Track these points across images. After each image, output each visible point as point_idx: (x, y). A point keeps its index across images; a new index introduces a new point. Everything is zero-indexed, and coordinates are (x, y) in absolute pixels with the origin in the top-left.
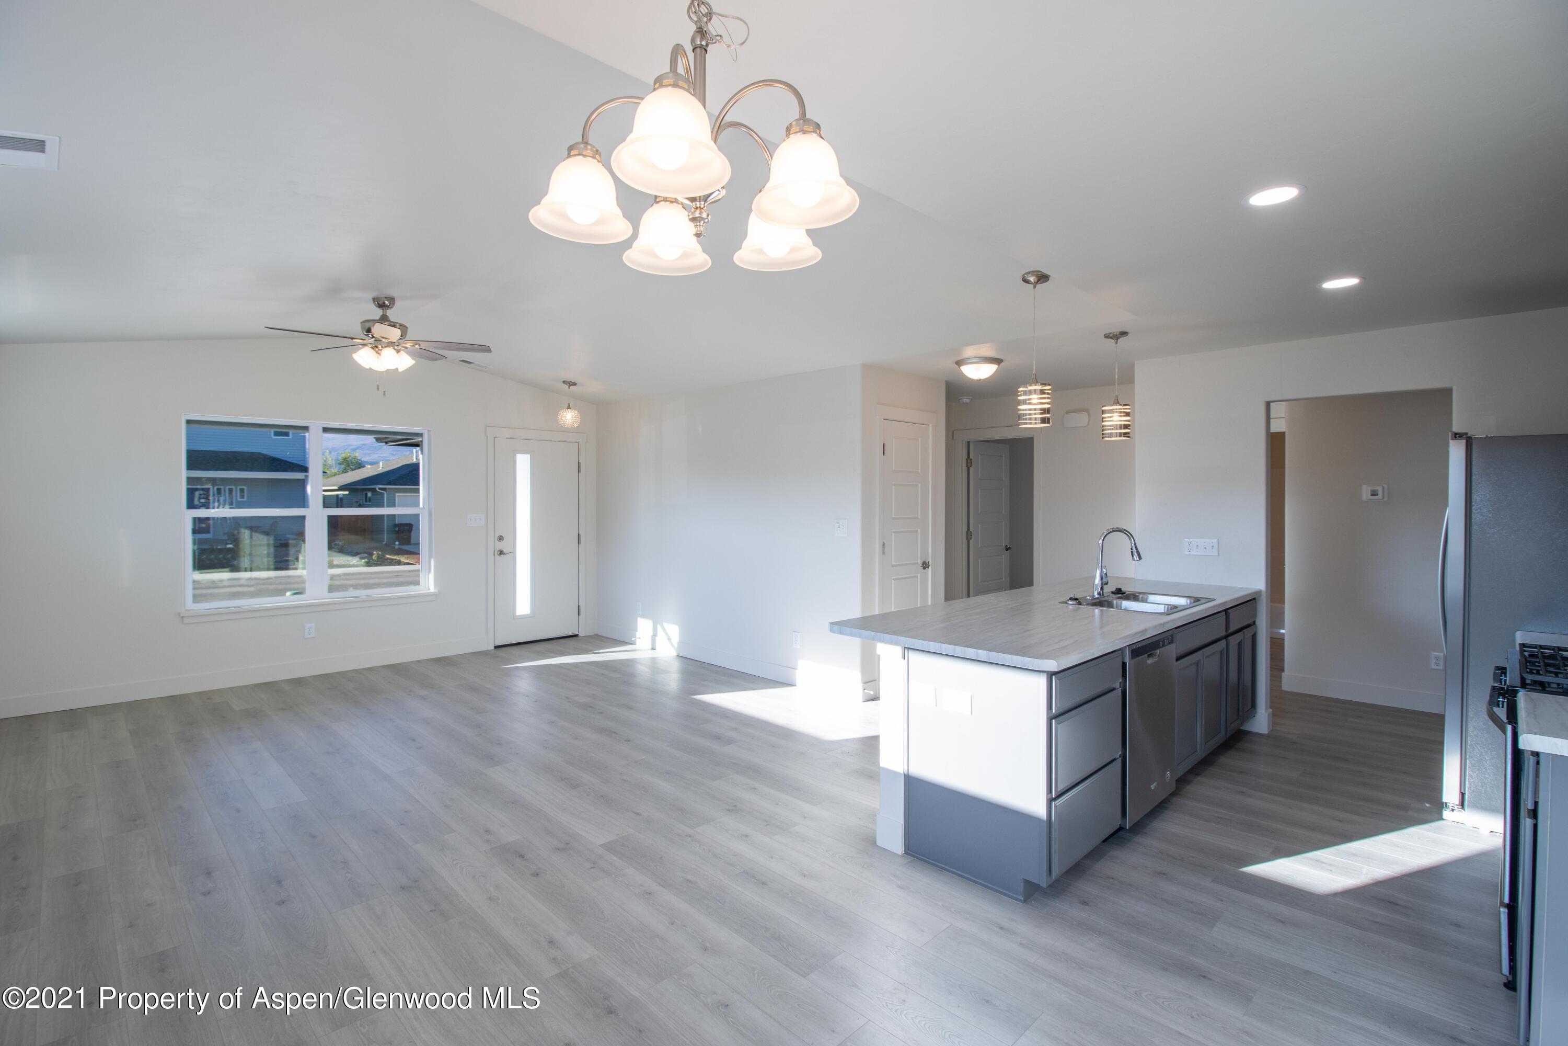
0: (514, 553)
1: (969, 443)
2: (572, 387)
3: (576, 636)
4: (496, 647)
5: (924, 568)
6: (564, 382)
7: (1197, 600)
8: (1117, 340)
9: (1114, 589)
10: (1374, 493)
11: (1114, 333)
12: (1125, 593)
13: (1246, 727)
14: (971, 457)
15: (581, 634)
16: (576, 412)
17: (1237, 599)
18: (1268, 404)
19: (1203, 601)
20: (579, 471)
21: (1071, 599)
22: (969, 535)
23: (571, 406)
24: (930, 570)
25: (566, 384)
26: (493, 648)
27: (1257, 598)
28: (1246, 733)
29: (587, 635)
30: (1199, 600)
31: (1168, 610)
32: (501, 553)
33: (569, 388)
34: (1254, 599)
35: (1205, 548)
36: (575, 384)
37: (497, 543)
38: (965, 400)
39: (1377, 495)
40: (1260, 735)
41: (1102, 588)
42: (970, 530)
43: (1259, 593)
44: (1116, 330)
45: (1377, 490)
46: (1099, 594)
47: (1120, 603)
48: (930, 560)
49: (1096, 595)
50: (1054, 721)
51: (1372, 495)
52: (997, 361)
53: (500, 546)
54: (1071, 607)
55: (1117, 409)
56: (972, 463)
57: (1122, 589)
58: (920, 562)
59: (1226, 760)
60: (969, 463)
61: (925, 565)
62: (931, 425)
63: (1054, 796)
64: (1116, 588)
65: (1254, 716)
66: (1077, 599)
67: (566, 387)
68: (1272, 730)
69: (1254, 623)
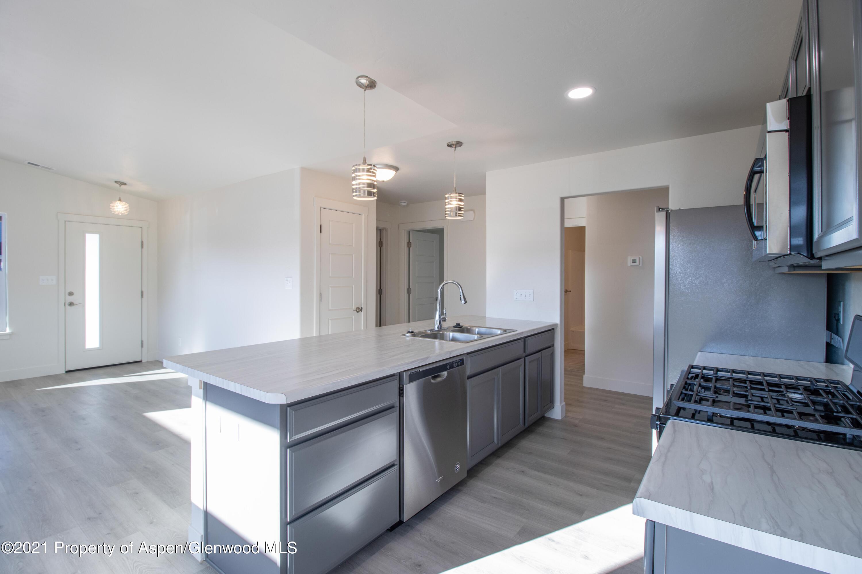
0: (83, 305)
1: (409, 232)
2: (123, 187)
3: (140, 362)
4: (67, 372)
5: (358, 312)
6: (116, 182)
7: (505, 331)
8: (455, 148)
9: (455, 325)
10: (634, 261)
11: (452, 142)
12: (462, 327)
13: (546, 415)
14: (411, 241)
15: (144, 360)
16: (124, 203)
17: (534, 330)
18: (562, 200)
19: (508, 331)
20: (142, 247)
21: (409, 332)
22: (409, 291)
23: (121, 199)
24: (362, 313)
25: (118, 184)
26: (64, 372)
27: (555, 329)
28: (549, 419)
29: (149, 360)
30: (506, 331)
31: (477, 338)
32: (71, 304)
33: (120, 186)
34: (553, 329)
35: (526, 296)
36: (125, 184)
37: (67, 296)
38: (404, 203)
39: (636, 262)
40: (556, 421)
41: (440, 323)
42: (410, 288)
43: (556, 325)
44: (453, 140)
45: (636, 259)
46: (438, 327)
47: (449, 334)
48: (363, 306)
49: (436, 329)
50: (288, 450)
51: (633, 262)
52: (396, 169)
53: (70, 299)
54: (408, 338)
55: (454, 196)
56: (411, 245)
57: (460, 324)
58: (354, 308)
59: (526, 443)
60: (409, 244)
61: (359, 310)
62: (363, 215)
63: (288, 521)
64: (457, 324)
65: (553, 408)
66: (412, 332)
67: (117, 185)
68: (565, 417)
69: (553, 345)
